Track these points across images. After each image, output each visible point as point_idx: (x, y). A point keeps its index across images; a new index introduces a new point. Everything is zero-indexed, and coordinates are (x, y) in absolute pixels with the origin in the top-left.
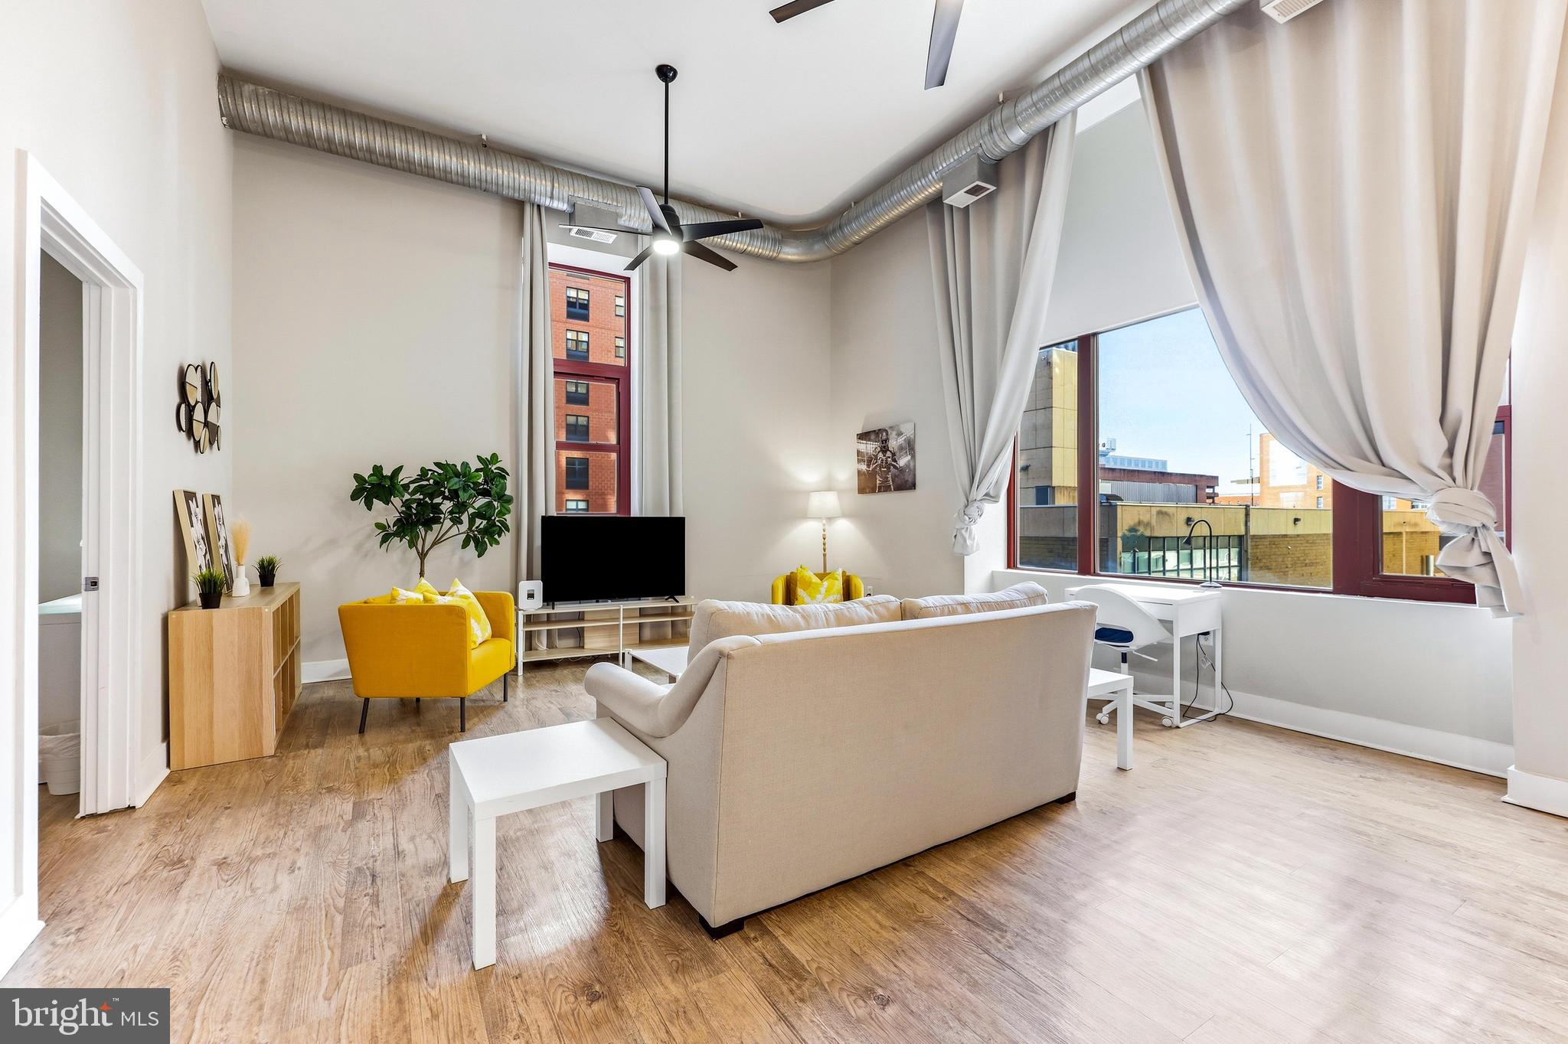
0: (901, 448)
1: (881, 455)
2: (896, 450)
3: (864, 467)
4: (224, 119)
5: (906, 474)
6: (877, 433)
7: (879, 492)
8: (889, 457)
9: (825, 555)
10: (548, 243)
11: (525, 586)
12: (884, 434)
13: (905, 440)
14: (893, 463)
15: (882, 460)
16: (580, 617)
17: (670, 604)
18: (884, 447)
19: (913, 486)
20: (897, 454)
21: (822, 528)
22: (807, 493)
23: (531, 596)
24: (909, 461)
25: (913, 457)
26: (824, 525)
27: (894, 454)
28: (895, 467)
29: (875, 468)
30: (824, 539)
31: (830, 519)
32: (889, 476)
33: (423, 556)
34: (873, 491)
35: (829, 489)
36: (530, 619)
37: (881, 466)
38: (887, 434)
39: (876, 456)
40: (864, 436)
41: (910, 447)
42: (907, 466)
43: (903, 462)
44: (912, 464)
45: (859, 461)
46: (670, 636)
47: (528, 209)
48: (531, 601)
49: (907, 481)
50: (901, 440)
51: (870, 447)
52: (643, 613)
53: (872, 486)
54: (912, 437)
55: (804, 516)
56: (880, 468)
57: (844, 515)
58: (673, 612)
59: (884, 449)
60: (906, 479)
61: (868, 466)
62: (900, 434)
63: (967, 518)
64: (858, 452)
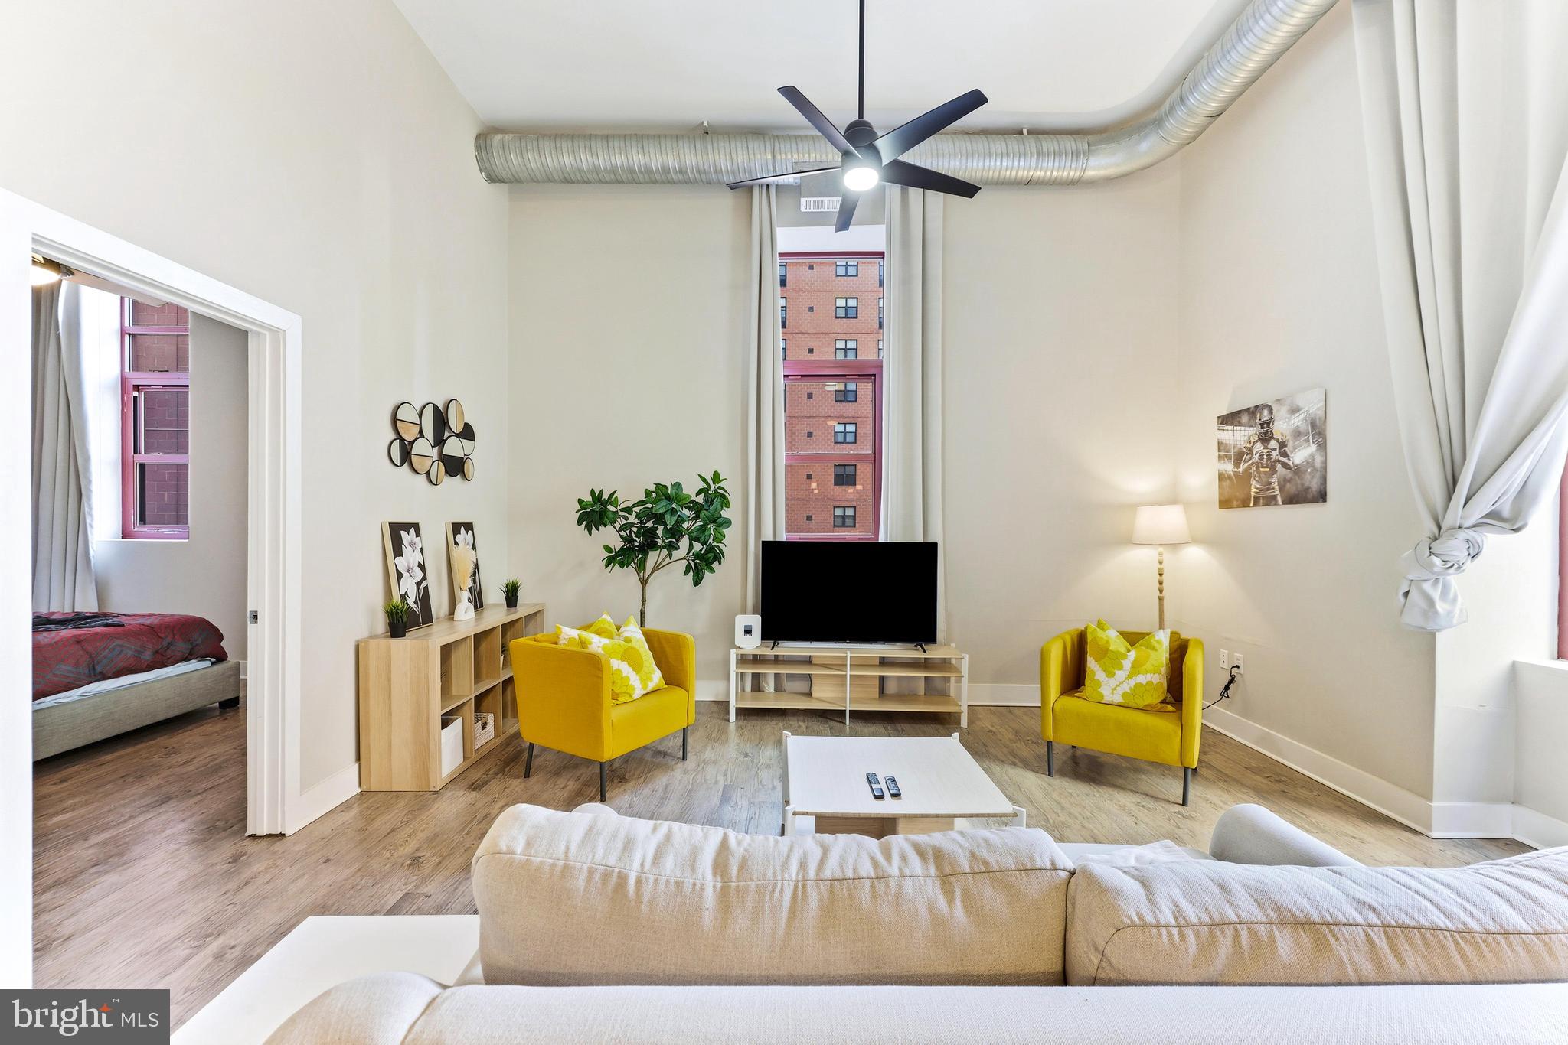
0: (1297, 434)
1: (1259, 447)
2: (1288, 437)
3: (1229, 467)
4: (483, 173)
5: (1308, 476)
6: (1253, 412)
7: (1255, 505)
8: (1275, 450)
9: (1161, 599)
10: (777, 228)
11: (742, 621)
12: (1266, 412)
13: (1305, 419)
14: (1281, 459)
15: (1262, 455)
16: (808, 661)
17: (919, 655)
18: (1265, 434)
19: (1322, 497)
20: (1290, 444)
21: (1157, 558)
22: (1134, 507)
23: (748, 631)
24: (1312, 456)
25: (1322, 446)
26: (1161, 555)
27: (1283, 445)
28: (1285, 466)
29: (1249, 468)
30: (1161, 575)
31: (1175, 546)
32: (1275, 480)
33: (644, 582)
34: (1245, 504)
35: (1174, 502)
36: (743, 660)
37: (1258, 465)
38: (1271, 413)
39: (1250, 450)
40: (1229, 419)
41: (1317, 431)
42: (1310, 463)
43: (1299, 456)
44: (1318, 460)
45: (1221, 458)
46: (922, 692)
47: (756, 192)
48: (748, 637)
49: (1308, 488)
50: (1298, 421)
51: (1241, 435)
52: (884, 662)
53: (1243, 496)
54: (1321, 413)
55: (1128, 540)
56: (1258, 468)
57: (1195, 540)
58: (926, 665)
59: (1265, 438)
60: (1307, 484)
61: (1237, 465)
62: (1295, 410)
63: (1437, 561)
64: (1220, 444)
